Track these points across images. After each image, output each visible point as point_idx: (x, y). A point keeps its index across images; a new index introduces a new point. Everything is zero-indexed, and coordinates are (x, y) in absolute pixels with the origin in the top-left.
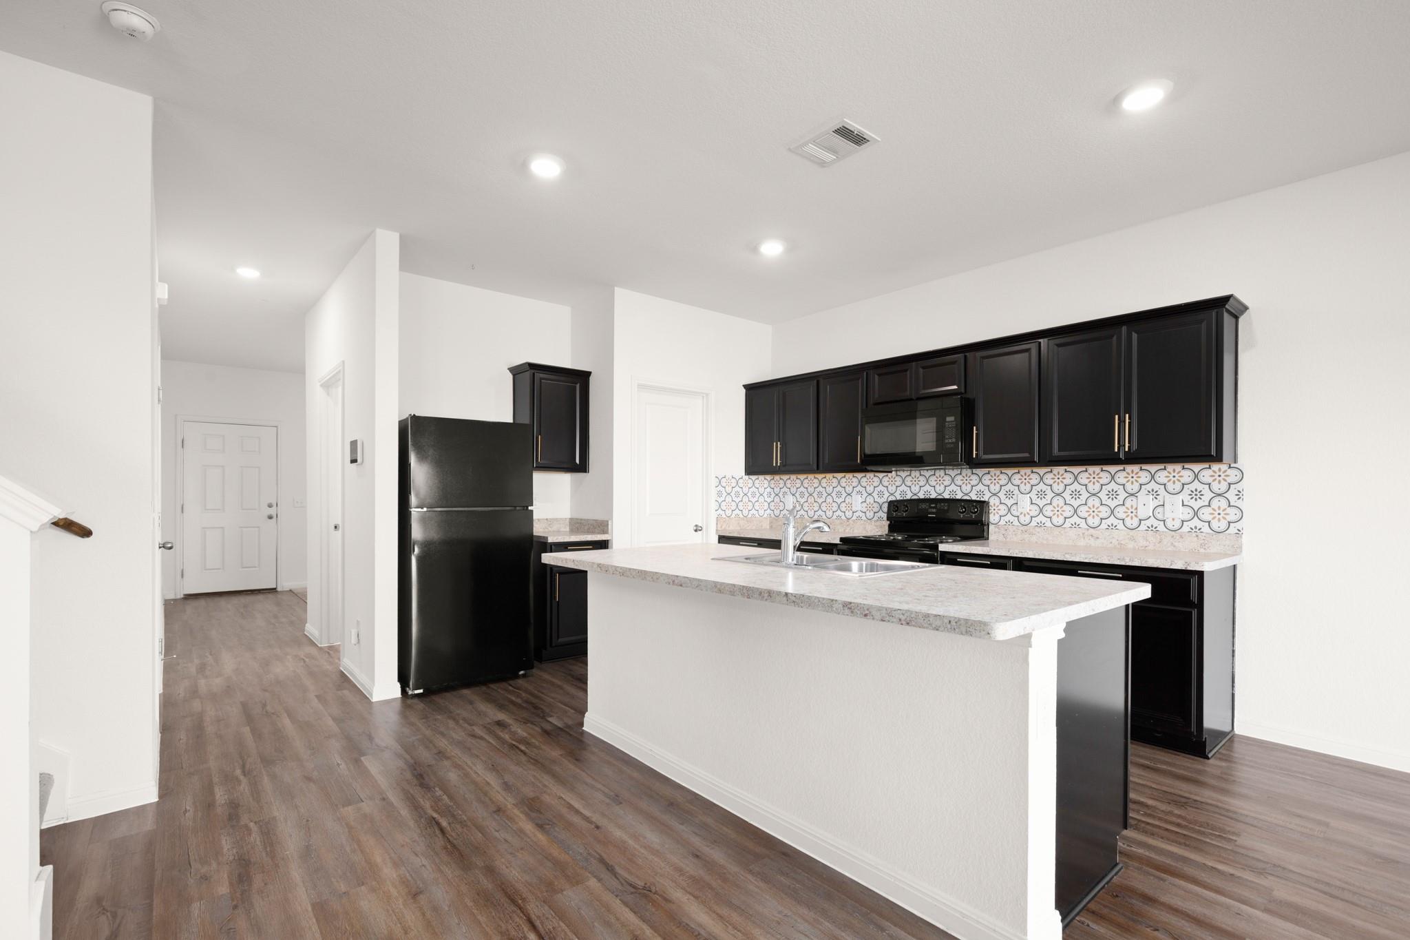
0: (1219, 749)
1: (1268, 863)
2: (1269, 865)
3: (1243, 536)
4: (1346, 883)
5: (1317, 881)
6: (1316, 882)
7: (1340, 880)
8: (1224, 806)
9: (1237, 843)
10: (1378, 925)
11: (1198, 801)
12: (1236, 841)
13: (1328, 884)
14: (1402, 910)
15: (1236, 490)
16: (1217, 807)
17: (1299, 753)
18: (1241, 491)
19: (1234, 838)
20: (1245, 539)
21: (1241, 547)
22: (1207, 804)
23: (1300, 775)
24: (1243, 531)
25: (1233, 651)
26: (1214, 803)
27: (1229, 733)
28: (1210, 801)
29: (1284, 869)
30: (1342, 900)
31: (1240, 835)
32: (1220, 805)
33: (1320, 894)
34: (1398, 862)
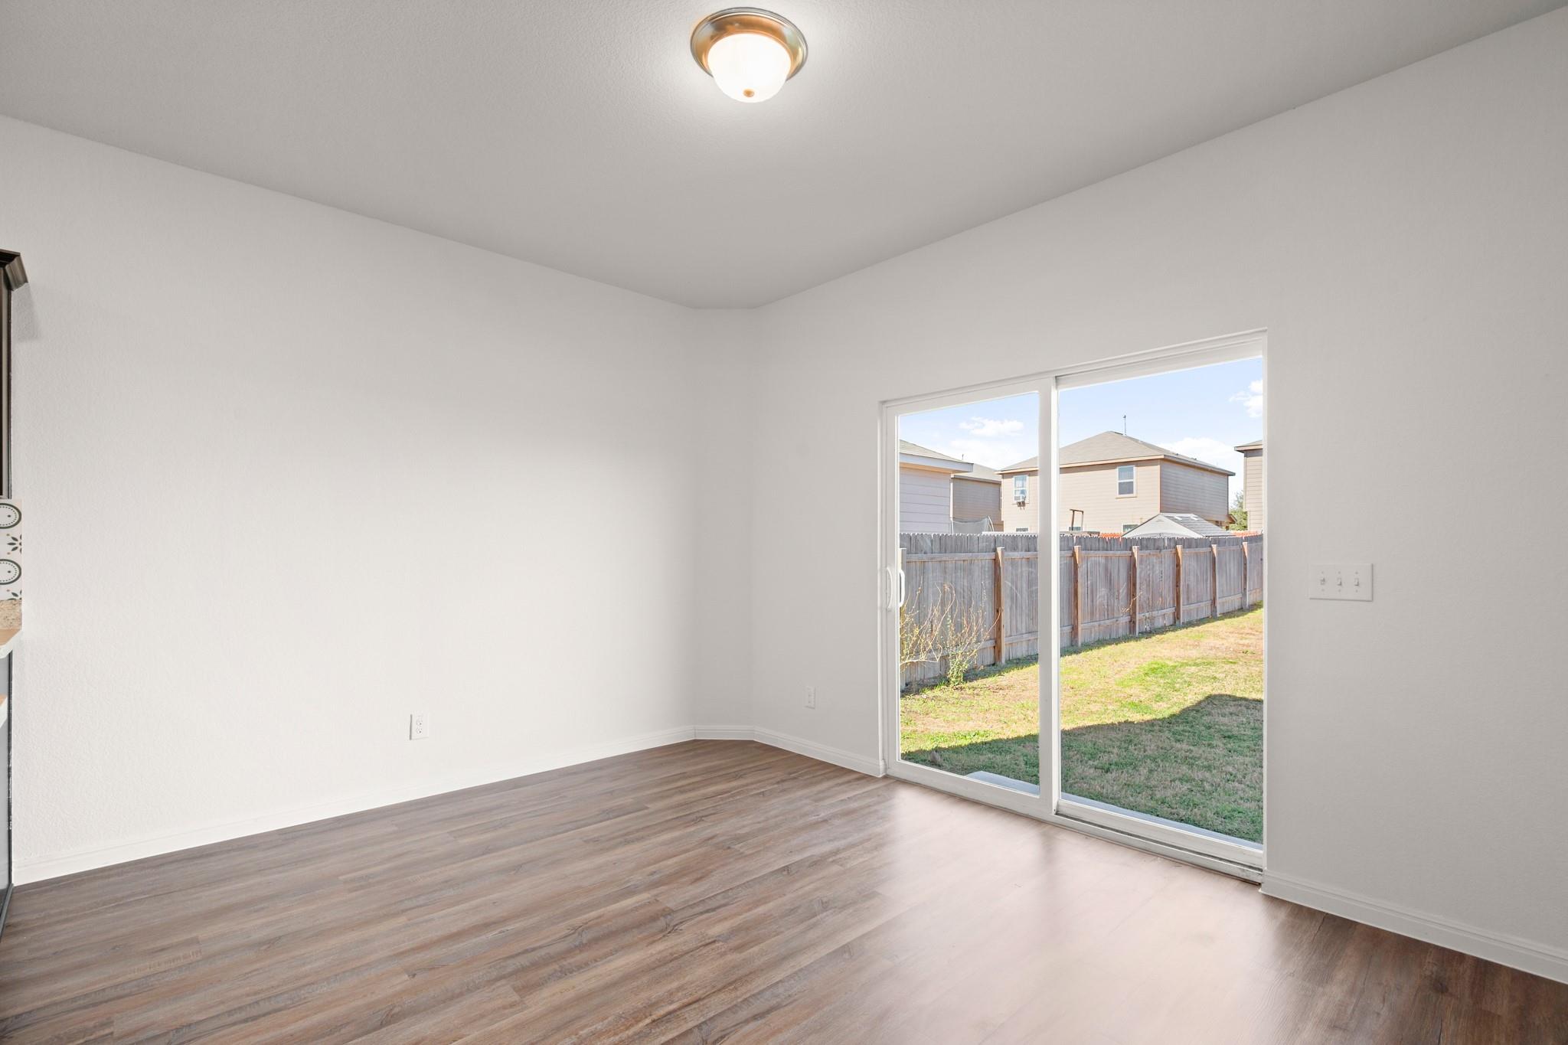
0: (5, 921)
1: (167, 1033)
2: (171, 1033)
3: (23, 602)
4: (255, 993)
5: (230, 1013)
6: (229, 1016)
7: (248, 995)
8: (64, 996)
9: (116, 1035)
10: (307, 1016)
11: (21, 1015)
12: (112, 1033)
13: (240, 1008)
14: (313, 984)
15: (10, 537)
16: (55, 1004)
17: (112, 872)
18: (18, 538)
19: (107, 1031)
20: (25, 607)
21: (19, 619)
22: (39, 1009)
23: (132, 899)
24: (23, 596)
25: (9, 769)
26: (48, 1001)
27: (6, 891)
28: (39, 1004)
29: (189, 1025)
30: (264, 1015)
31: (113, 1022)
32: (57, 998)
33: (242, 1025)
34: (280, 937)
